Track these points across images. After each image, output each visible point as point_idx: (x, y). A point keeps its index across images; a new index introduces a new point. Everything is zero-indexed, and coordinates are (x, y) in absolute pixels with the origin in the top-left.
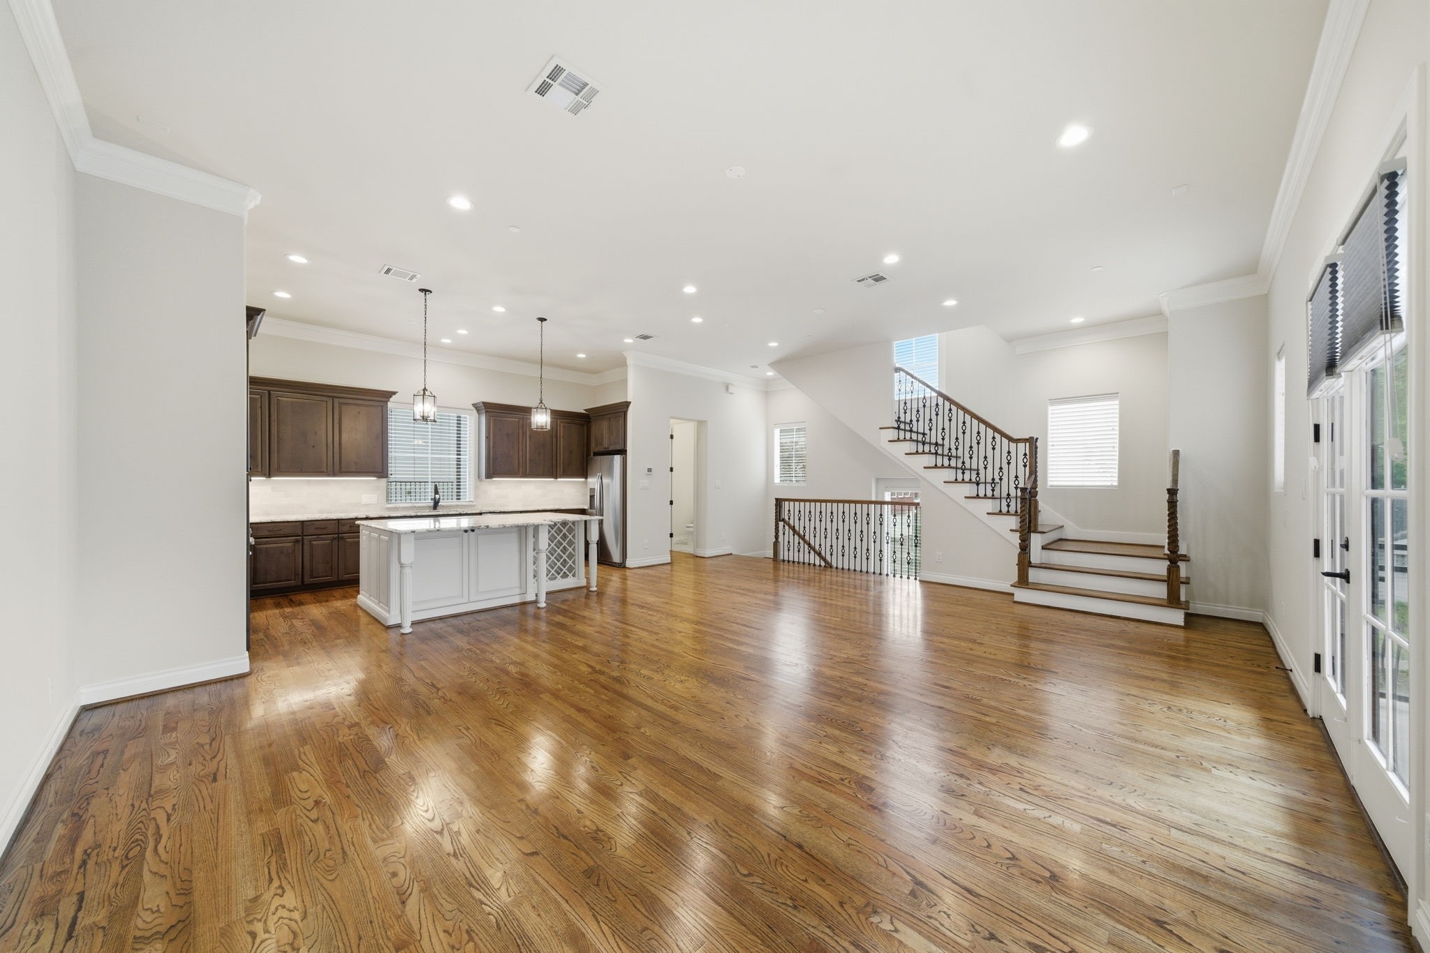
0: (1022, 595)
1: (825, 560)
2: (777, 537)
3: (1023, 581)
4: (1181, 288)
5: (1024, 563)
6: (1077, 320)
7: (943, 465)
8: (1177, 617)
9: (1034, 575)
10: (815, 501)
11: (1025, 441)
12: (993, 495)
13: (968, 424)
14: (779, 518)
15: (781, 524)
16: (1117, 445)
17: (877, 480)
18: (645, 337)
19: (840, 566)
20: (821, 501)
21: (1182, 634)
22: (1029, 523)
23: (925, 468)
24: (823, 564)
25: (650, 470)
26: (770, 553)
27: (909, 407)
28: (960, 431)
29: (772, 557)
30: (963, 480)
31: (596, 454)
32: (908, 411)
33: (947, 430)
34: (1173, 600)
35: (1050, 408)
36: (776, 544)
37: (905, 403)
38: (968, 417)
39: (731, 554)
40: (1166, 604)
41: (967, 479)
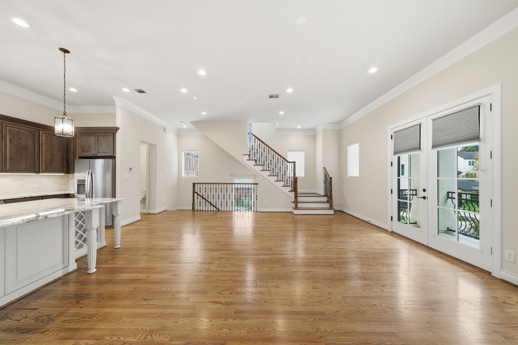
0: (296, 212)
1: (216, 208)
2: (194, 200)
3: (296, 208)
4: (326, 124)
5: (296, 202)
6: (299, 127)
7: (266, 170)
8: (332, 212)
9: (299, 205)
10: (213, 184)
11: (292, 162)
12: (283, 180)
13: (275, 156)
14: (194, 192)
15: (196, 195)
16: (304, 165)
17: (230, 174)
18: (141, 91)
19: (225, 210)
20: (216, 184)
21: (333, 216)
22: (295, 189)
23: (261, 170)
24: (215, 209)
25: (131, 169)
26: (191, 208)
27: (254, 147)
28: (272, 158)
29: (192, 209)
30: (273, 175)
31: (81, 158)
32: (254, 149)
33: (268, 157)
34: (331, 208)
35: (288, 153)
36: (193, 203)
37: (252, 146)
38: (275, 153)
39: (166, 210)
40: (329, 209)
41: (274, 175)
